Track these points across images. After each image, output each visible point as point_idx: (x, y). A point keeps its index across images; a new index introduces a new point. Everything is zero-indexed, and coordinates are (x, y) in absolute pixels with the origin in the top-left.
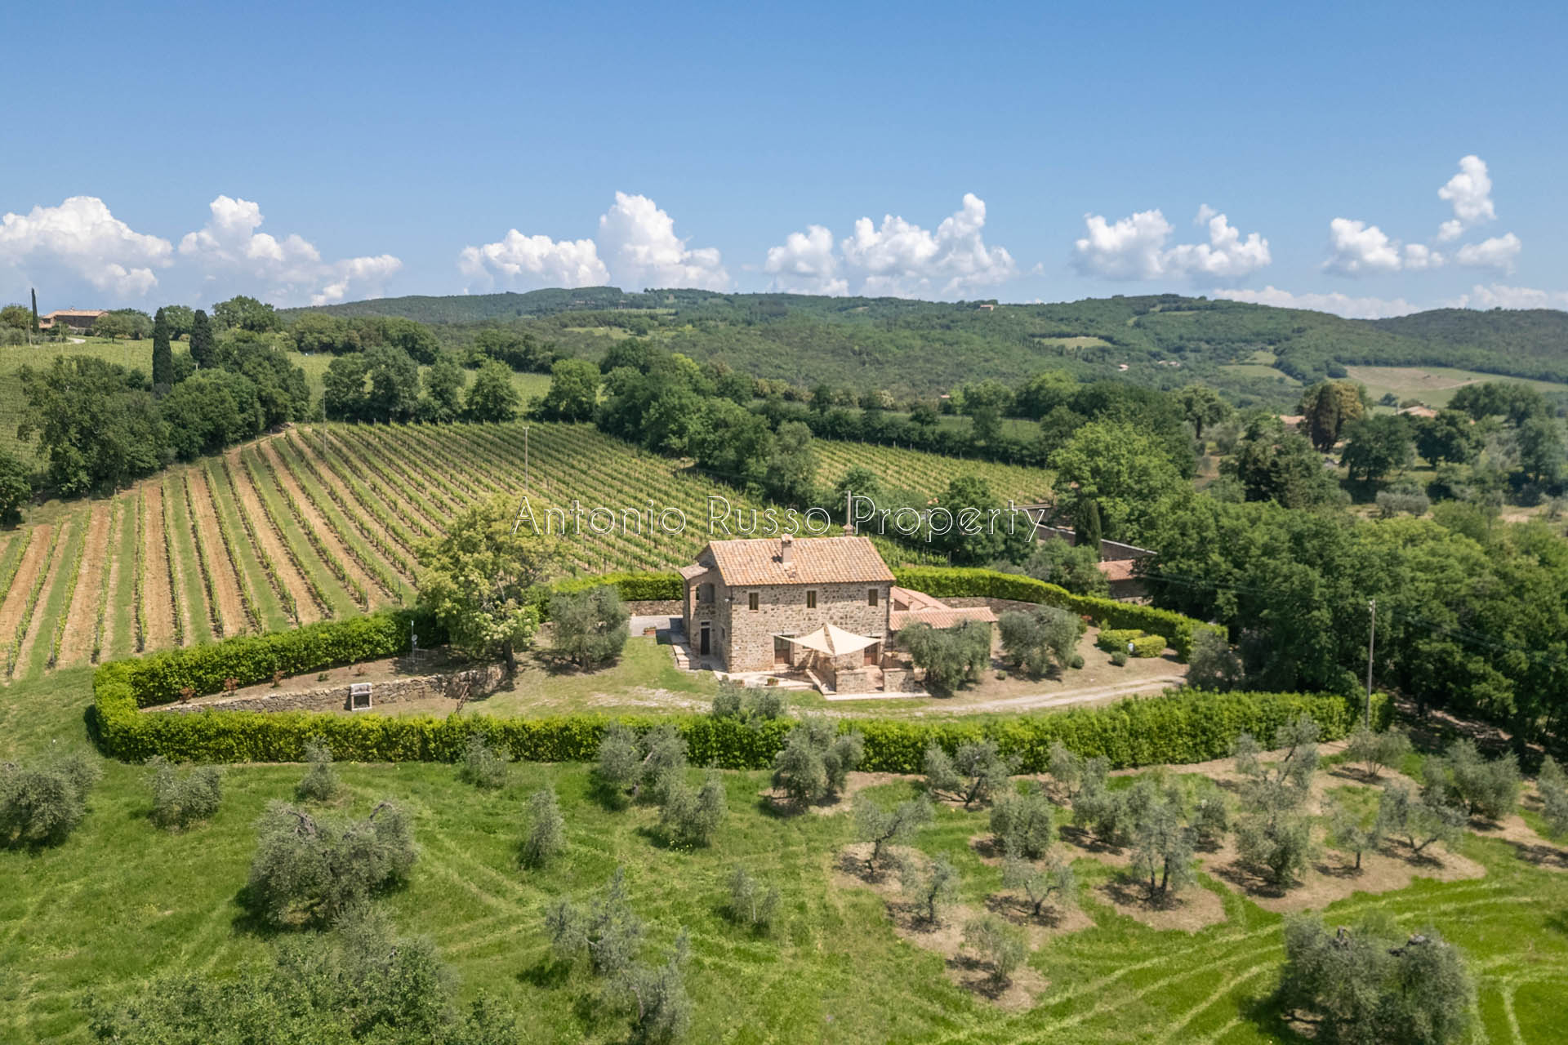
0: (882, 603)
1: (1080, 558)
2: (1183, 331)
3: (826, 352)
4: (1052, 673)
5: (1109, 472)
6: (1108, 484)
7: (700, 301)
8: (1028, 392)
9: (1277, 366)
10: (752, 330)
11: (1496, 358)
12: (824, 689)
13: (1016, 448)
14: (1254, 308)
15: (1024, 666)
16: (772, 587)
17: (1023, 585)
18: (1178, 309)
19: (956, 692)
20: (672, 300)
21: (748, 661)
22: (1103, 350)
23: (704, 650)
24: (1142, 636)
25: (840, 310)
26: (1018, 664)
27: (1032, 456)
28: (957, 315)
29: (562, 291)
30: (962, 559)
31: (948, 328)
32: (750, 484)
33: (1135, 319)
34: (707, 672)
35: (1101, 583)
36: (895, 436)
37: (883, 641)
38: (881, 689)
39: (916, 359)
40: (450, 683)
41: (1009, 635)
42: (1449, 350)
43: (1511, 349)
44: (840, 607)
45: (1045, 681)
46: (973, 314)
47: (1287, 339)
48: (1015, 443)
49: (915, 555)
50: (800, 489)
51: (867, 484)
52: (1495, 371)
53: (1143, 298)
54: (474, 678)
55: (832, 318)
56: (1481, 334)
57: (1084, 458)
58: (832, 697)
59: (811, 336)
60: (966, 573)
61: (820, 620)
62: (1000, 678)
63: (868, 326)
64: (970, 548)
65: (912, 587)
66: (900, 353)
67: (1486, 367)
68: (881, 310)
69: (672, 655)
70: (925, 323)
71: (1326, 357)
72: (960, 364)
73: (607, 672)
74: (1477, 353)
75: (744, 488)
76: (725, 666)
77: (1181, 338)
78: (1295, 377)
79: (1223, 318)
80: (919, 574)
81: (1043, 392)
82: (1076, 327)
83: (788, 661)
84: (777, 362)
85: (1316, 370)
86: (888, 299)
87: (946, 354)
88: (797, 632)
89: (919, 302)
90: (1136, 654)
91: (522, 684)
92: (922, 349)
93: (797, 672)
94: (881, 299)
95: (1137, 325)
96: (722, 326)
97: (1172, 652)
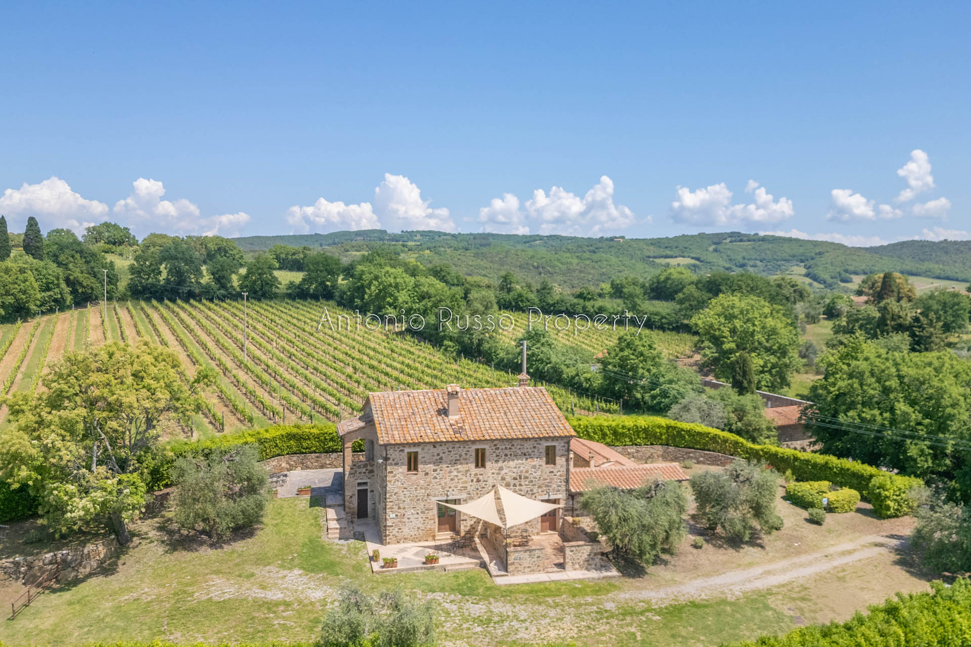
0: (560, 461)
1: (749, 407)
2: (744, 254)
3: (516, 267)
4: (754, 541)
5: (745, 332)
6: (745, 341)
7: (437, 238)
8: (658, 282)
9: (807, 275)
10: (468, 253)
11: (949, 270)
12: (493, 567)
13: (657, 318)
14: (790, 240)
15: (719, 530)
16: (434, 444)
17: (699, 434)
18: (741, 241)
19: (651, 569)
20: (419, 237)
21: (406, 531)
22: (694, 266)
23: (362, 512)
24: (832, 489)
25: (525, 243)
26: (712, 528)
27: (670, 323)
28: (600, 245)
29: (350, 232)
30: (632, 407)
31: (595, 252)
32: (446, 342)
33: (714, 246)
34: (359, 544)
35: (769, 429)
36: (564, 309)
37: (562, 505)
38: (561, 566)
39: (574, 271)
40: (30, 567)
41: (704, 495)
42: (918, 266)
43: (957, 265)
44: (512, 467)
45: (747, 549)
46: (610, 244)
47: (812, 259)
48: (657, 314)
49: (588, 402)
50: (486, 346)
51: (543, 340)
52: (948, 278)
53: (717, 234)
54: (64, 561)
55: (519, 247)
56: (936, 256)
57: (723, 320)
58: (502, 581)
59: (506, 257)
60: (643, 421)
61: (491, 482)
62: (696, 546)
63: (542, 251)
64: (639, 396)
65: (590, 438)
66: (564, 267)
67: (942, 276)
68: (551, 242)
69: (322, 522)
70: (580, 249)
71: (838, 270)
72: (603, 274)
73: (240, 546)
74: (937, 268)
75: (441, 346)
76: (381, 538)
77: (744, 258)
78: (819, 282)
79: (770, 246)
80: (595, 423)
81: (670, 282)
82: (676, 252)
83: (454, 529)
84: (483, 272)
85: (832, 278)
86: (555, 236)
87: (594, 268)
88: (464, 496)
89: (575, 238)
90: (830, 509)
91: (128, 565)
92: (578, 264)
93: (462, 545)
94: (551, 236)
95: (715, 250)
96: (449, 251)
97: (869, 506)
